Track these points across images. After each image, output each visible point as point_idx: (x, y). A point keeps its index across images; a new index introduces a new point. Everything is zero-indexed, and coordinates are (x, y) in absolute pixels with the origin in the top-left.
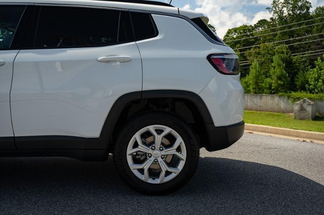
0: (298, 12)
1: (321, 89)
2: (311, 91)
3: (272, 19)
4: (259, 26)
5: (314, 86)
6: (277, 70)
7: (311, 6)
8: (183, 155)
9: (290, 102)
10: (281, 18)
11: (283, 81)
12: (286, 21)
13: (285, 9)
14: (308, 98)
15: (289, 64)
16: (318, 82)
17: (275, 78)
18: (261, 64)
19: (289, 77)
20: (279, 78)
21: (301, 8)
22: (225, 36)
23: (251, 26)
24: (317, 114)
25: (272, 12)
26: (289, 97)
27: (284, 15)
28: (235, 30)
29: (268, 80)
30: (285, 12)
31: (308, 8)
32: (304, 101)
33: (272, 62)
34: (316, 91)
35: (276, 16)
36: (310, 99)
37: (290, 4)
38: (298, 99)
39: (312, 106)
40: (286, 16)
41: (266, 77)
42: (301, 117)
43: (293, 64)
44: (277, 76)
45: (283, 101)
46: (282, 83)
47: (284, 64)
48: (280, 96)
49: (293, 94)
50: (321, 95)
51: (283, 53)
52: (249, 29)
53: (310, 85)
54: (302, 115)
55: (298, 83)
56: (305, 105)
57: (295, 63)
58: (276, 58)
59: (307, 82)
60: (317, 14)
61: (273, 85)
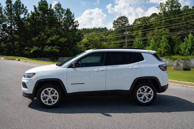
0: (174, 9)
1: (187, 54)
2: (182, 55)
3: (159, 13)
4: (152, 17)
5: (184, 52)
6: (164, 43)
7: (181, 6)
8: (153, 94)
9: (171, 61)
10: (164, 12)
11: (167, 49)
12: (167, 14)
13: (167, 8)
14: (181, 59)
15: (170, 40)
16: (186, 49)
17: (163, 48)
18: (155, 40)
19: (170, 47)
20: (165, 48)
21: (175, 7)
22: (134, 23)
23: (148, 17)
24: (186, 67)
25: (160, 10)
26: (171, 58)
27: (166, 11)
28: (139, 19)
29: (159, 49)
30: (167, 9)
31: (179, 7)
32: (179, 61)
33: (161, 39)
34: (185, 54)
35: (162, 12)
36: (182, 59)
37: (169, 4)
38: (176, 59)
39: (183, 64)
40: (167, 12)
41: (158, 47)
42: (177, 69)
43: (172, 40)
44: (164, 47)
45: (168, 60)
46: (167, 50)
47: (168, 41)
48: (166, 58)
49: (173, 57)
50: (188, 57)
51: (167, 34)
52: (147, 19)
53: (182, 51)
54: (178, 68)
55: (175, 50)
56: (179, 63)
57: (173, 39)
58: (163, 37)
59: (180, 50)
60: (184, 10)
61: (162, 52)
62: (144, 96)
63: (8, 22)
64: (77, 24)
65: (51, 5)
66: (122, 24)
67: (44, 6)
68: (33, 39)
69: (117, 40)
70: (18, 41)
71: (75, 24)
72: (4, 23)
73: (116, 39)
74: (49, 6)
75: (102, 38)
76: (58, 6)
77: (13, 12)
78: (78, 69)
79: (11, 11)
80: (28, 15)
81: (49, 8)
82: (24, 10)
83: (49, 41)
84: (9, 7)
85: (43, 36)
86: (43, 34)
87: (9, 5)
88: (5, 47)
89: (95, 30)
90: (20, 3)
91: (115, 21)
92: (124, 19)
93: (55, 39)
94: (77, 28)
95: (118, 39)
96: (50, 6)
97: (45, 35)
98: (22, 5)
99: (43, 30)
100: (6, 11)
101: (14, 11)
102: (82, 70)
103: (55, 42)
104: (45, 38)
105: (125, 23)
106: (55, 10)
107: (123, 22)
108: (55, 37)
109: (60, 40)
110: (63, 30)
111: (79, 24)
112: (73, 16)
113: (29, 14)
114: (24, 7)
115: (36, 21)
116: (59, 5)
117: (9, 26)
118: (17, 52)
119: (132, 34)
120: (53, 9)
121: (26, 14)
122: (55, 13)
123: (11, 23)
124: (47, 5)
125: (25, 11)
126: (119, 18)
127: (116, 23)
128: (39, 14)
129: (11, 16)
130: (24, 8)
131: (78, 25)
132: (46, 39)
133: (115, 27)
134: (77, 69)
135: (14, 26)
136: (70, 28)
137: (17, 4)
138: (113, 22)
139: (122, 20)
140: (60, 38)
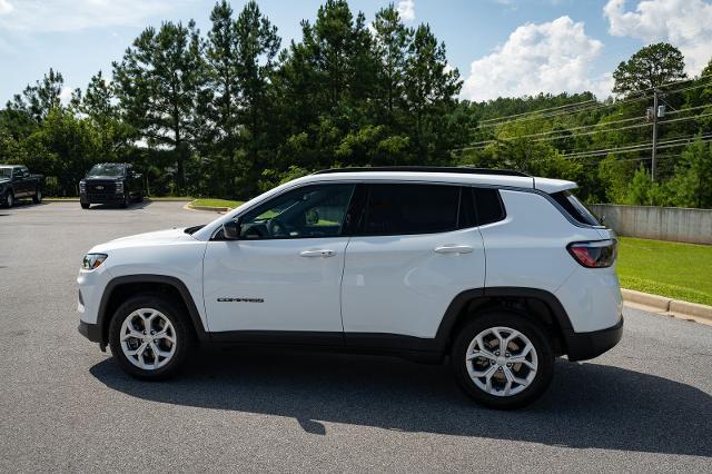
8: (534, 365)
22: (707, 69)
62: (496, 366)
63: (218, 84)
64: (455, 84)
65: (361, 17)
66: (652, 77)
67: (336, 23)
68: (292, 139)
69: (628, 142)
70: (245, 148)
71: (448, 83)
72: (203, 88)
73: (625, 138)
74: (354, 20)
75: (565, 133)
76: (388, 18)
77: (233, 47)
78: (243, 245)
79: (227, 46)
80: (283, 57)
81: (354, 26)
82: (268, 41)
83: (344, 148)
84: (222, 31)
85: (328, 130)
86: (326, 123)
87: (220, 26)
88: (206, 168)
89: (543, 102)
90: (257, 14)
91: (623, 64)
92: (665, 55)
93: (365, 138)
94: (454, 97)
95: (633, 137)
96: (358, 21)
97: (334, 123)
98: (263, 20)
99: (327, 108)
100: (213, 46)
101: (236, 44)
102: (255, 248)
103: (367, 151)
104: (334, 136)
105: (666, 70)
106: (374, 32)
107: (657, 69)
108: (366, 131)
109: (384, 143)
110: (403, 104)
111: (462, 83)
112: (439, 53)
113: (285, 51)
114: (271, 29)
115: (307, 76)
116: (390, 15)
117: (221, 95)
118: (240, 184)
119: (697, 117)
120: (368, 30)
121: (273, 54)
122: (375, 43)
123: (227, 85)
124: (345, 16)
125: (272, 43)
126: (643, 54)
127: (627, 75)
128: (316, 50)
129: (226, 61)
130: (268, 34)
131: (460, 85)
132: (337, 141)
133: (623, 90)
134: (241, 246)
135: (236, 95)
136: (429, 99)
137: (246, 21)
138: (616, 68)
139: (655, 60)
140: (383, 135)
